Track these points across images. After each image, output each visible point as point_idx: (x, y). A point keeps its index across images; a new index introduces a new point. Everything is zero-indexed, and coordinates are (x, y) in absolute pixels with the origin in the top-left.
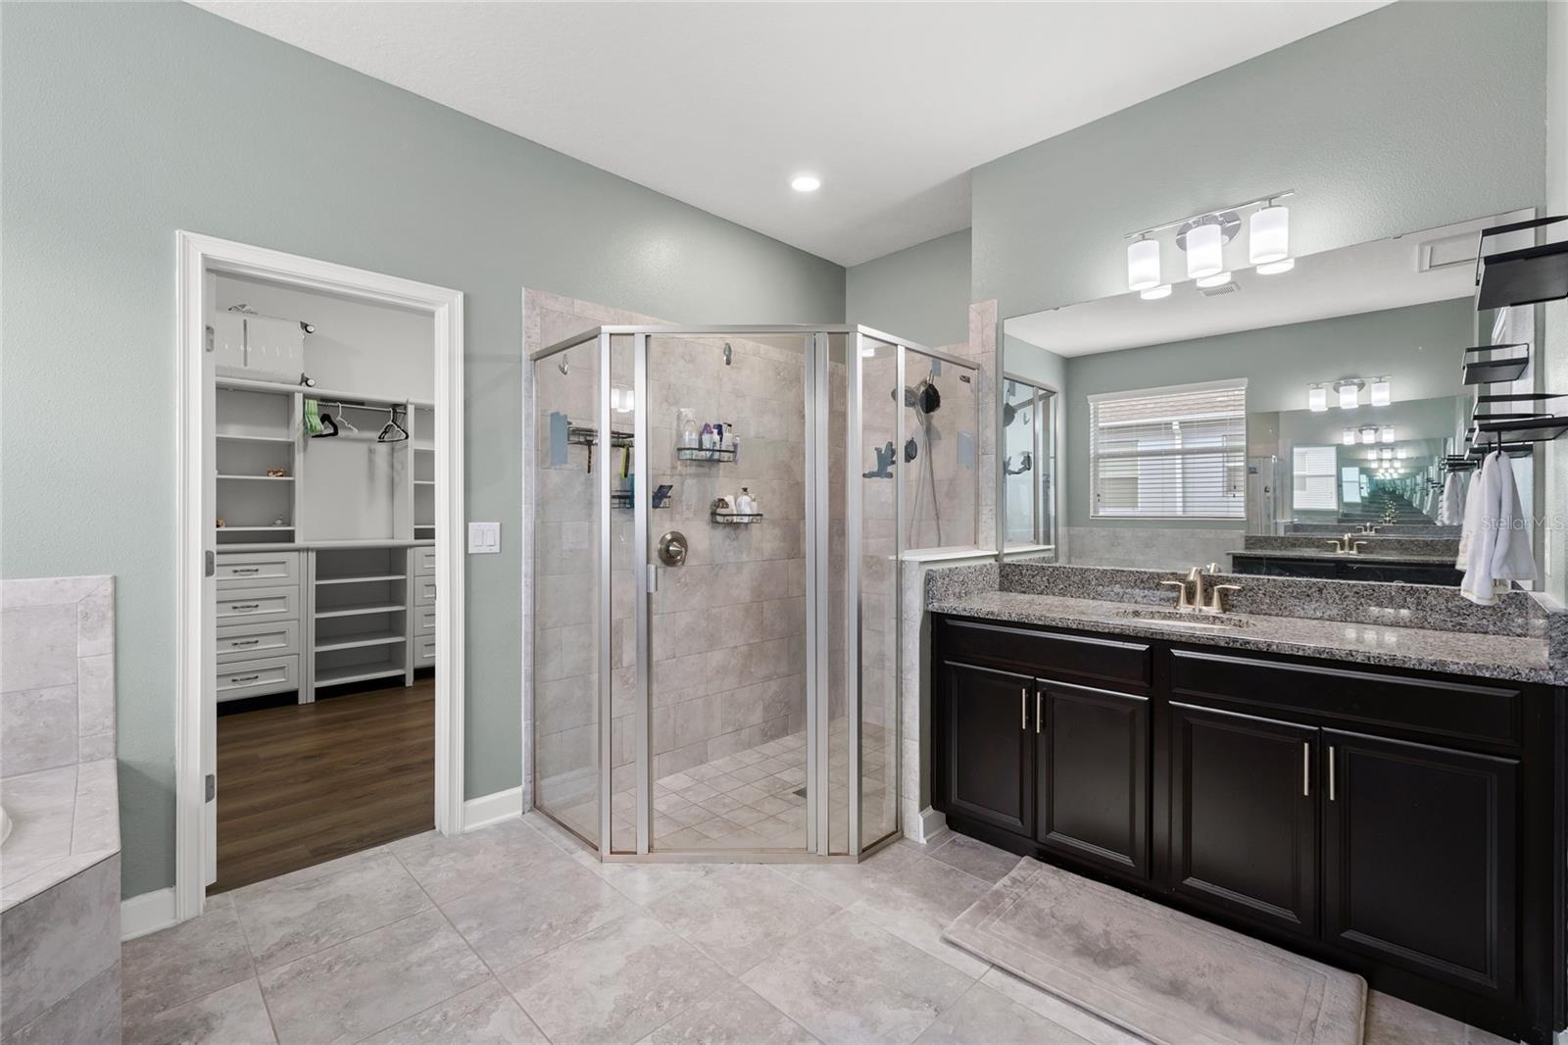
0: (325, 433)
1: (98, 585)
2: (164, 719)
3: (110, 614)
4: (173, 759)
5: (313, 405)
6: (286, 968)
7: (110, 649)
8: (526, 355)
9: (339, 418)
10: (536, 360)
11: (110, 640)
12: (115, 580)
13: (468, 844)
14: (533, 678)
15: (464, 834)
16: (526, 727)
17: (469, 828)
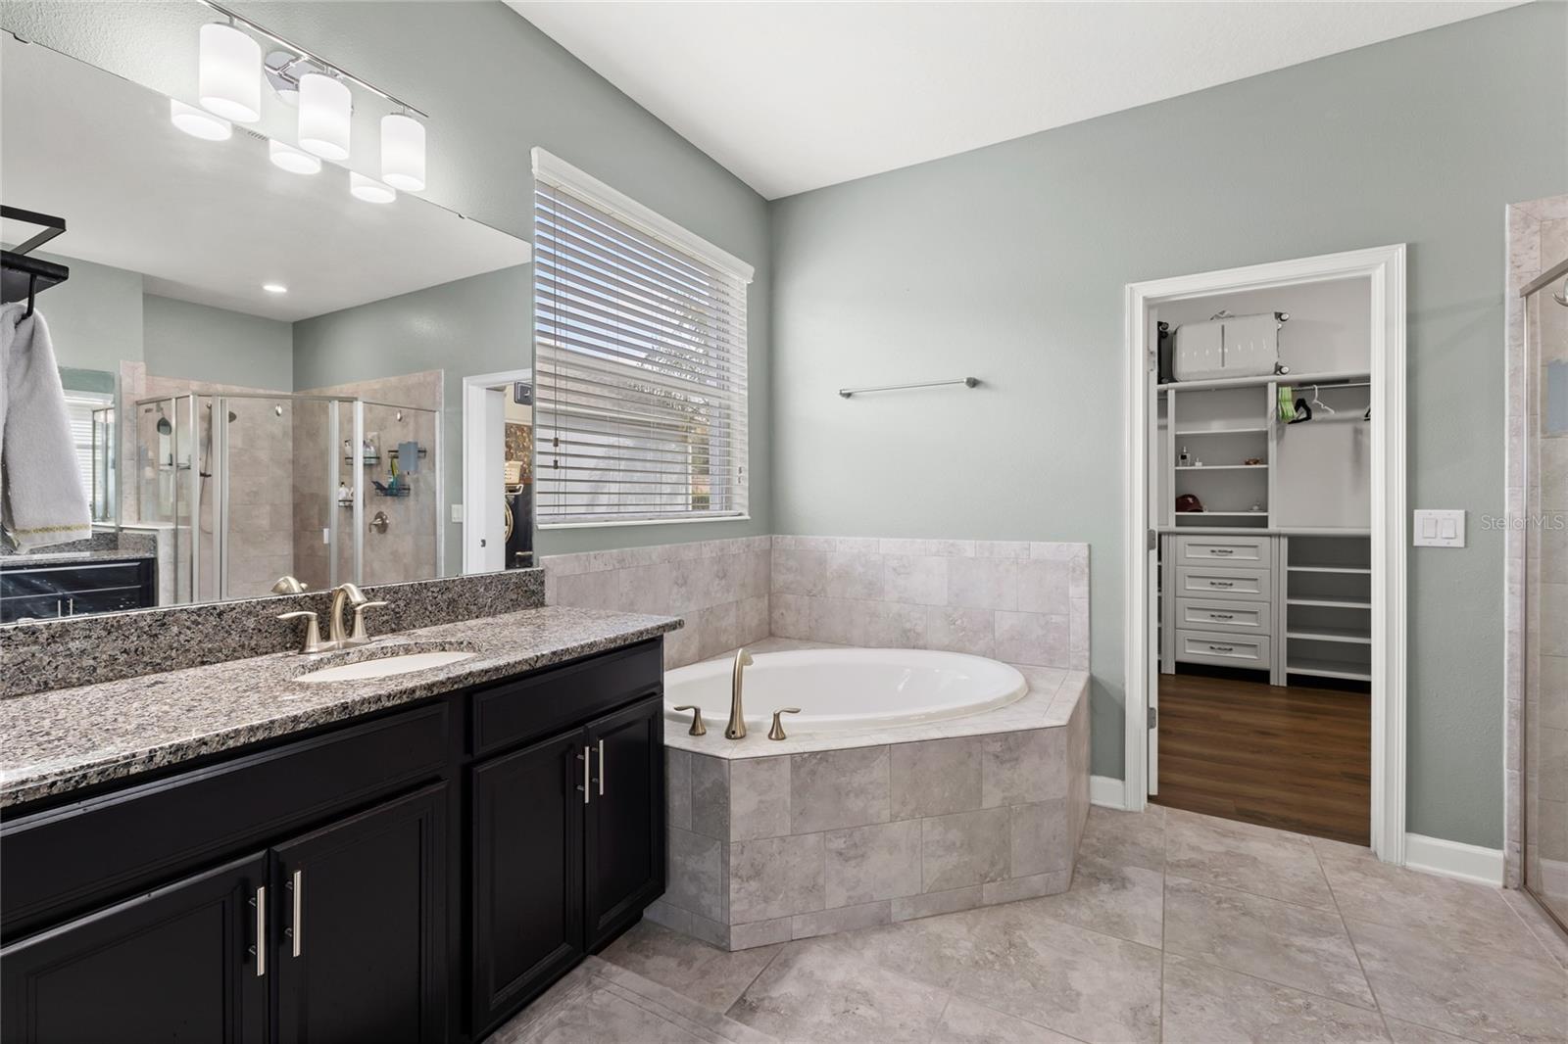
0: (1301, 418)
1: (1080, 549)
2: (1118, 655)
3: (1087, 570)
4: (1123, 685)
5: (1287, 392)
6: (1187, 881)
7: (1087, 595)
8: (1511, 292)
9: (1315, 401)
10: (1527, 295)
11: (1087, 589)
12: (1090, 546)
13: (1409, 882)
14: (1525, 716)
15: (1404, 868)
16: (1511, 778)
17: (1412, 865)
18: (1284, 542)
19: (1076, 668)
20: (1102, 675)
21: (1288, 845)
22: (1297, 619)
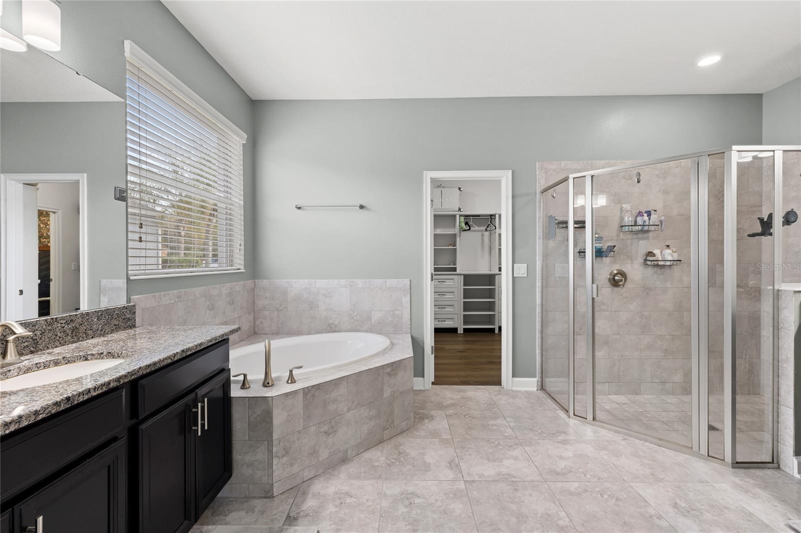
0: (466, 229)
1: (406, 282)
2: (421, 326)
3: (409, 291)
4: (423, 337)
5: (462, 218)
6: (452, 411)
7: (409, 301)
8: (538, 193)
9: (471, 223)
10: (542, 193)
11: (409, 299)
12: (410, 280)
13: (513, 394)
14: (542, 332)
15: (512, 390)
16: (538, 353)
17: (514, 389)
18: (462, 277)
19: (405, 333)
20: (415, 335)
21: (479, 391)
22: (467, 307)
